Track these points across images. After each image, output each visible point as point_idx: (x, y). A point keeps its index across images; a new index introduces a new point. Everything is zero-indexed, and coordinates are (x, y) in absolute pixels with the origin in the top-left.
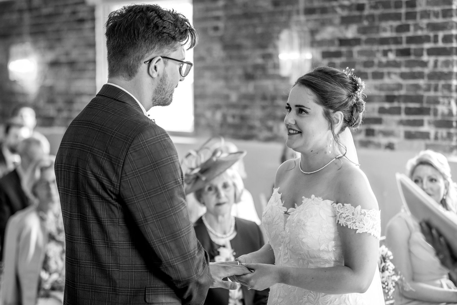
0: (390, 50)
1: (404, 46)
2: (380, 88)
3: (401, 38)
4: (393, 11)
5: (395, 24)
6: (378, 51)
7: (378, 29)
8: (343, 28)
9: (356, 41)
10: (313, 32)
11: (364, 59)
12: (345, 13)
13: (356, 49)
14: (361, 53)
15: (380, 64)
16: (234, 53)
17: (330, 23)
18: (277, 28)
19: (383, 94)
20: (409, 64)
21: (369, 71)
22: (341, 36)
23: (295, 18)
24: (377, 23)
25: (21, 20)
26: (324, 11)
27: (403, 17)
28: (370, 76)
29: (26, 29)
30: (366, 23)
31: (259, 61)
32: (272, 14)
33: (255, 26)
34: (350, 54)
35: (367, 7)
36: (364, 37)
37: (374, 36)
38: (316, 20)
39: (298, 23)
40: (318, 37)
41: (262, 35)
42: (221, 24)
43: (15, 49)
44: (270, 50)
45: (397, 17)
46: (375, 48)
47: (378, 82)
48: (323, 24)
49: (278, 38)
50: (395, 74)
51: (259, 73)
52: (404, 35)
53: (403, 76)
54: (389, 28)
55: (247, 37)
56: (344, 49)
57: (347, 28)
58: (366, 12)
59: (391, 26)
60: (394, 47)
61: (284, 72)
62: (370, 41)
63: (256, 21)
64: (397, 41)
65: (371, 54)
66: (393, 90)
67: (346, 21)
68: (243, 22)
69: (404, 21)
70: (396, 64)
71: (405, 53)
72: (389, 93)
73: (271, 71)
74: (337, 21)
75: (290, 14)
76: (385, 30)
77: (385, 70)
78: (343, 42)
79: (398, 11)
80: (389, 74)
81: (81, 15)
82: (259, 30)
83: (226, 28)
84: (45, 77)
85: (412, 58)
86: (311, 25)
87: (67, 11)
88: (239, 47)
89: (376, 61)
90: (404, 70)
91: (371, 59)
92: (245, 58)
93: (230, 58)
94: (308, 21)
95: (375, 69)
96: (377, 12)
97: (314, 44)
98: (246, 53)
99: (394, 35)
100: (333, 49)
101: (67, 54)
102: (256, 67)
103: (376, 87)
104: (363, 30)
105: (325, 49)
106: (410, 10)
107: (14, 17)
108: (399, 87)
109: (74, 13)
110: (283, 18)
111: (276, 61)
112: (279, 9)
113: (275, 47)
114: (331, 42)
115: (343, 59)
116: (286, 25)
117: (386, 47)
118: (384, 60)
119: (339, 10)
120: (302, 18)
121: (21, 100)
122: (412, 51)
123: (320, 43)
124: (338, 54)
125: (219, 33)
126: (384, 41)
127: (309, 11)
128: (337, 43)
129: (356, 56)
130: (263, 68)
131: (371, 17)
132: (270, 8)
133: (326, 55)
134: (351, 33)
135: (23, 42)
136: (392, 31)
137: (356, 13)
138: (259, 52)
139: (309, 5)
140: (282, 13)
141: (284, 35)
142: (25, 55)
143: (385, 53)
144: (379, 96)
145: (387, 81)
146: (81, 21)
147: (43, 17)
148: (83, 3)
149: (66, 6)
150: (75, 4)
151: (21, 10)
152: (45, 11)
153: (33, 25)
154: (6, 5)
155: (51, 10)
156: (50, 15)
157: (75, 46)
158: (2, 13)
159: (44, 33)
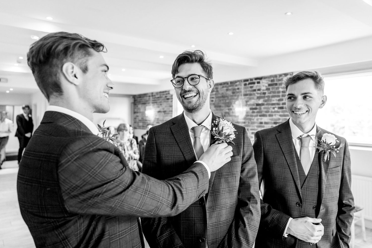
0: (276, 107)
1: (281, 106)
2: (272, 120)
3: (280, 103)
4: (277, 94)
5: (278, 98)
6: (271, 107)
7: (271, 100)
8: (258, 100)
9: (263, 104)
10: (247, 102)
11: (266, 110)
12: (259, 95)
13: (262, 107)
14: (264, 108)
15: (272, 112)
16: (218, 108)
17: (253, 99)
18: (233, 101)
19: (273, 121)
20: (283, 112)
21: (268, 114)
22: (257, 103)
23: (240, 97)
24: (270, 98)
25: (149, 99)
26: (251, 95)
27: (281, 96)
28: (268, 115)
29: (151, 101)
30: (266, 98)
31: (227, 111)
32: (232, 96)
33: (226, 100)
34: (260, 109)
35: (267, 93)
36: (265, 103)
37: (269, 102)
38: (248, 98)
39: (241, 99)
40: (248, 103)
41: (228, 103)
42: (214, 100)
43: (147, 107)
44: (231, 107)
45: (279, 96)
46: (270, 106)
47: (271, 118)
48: (250, 99)
49: (234, 103)
50: (278, 115)
51: (227, 114)
52: (281, 102)
53: (280, 116)
54: (275, 100)
55: (223, 103)
56: (258, 107)
57: (259, 100)
58: (267, 95)
59: (276, 100)
60: (277, 106)
61: (237, 114)
62: (267, 104)
63: (226, 98)
64: (278, 104)
65: (268, 108)
66: (277, 120)
67: (259, 98)
68: (221, 99)
69: (281, 98)
70: (278, 112)
71: (282, 108)
72: (275, 121)
73: (231, 114)
74: (256, 98)
75: (238, 96)
76: (274, 101)
77: (274, 114)
78: (257, 105)
79: (279, 94)
80: (275, 115)
81: (168, 97)
82: (227, 101)
83: (215, 101)
84: (156, 116)
85: (284, 110)
86: (246, 99)
87: (164, 96)
88: (220, 106)
89: (270, 111)
90: (281, 113)
91: (268, 110)
92: (222, 110)
93: (217, 110)
94: (245, 98)
95: (270, 113)
96: (271, 95)
97: (246, 105)
98: (222, 108)
99: (277, 102)
100: (254, 107)
101: (163, 109)
102: (226, 113)
103: (270, 119)
104: (265, 101)
105: (251, 107)
106: (283, 94)
107: (148, 98)
108: (279, 119)
109: (166, 97)
110: (236, 97)
111: (233, 111)
112: (234, 94)
113: (233, 106)
114: (253, 105)
115: (258, 110)
116: (237, 99)
117: (274, 106)
118: (273, 110)
119: (256, 94)
120: (243, 97)
121: (149, 122)
122: (284, 108)
123: (250, 105)
124: (256, 109)
125: (213, 102)
126: (273, 104)
127: (245, 95)
128: (255, 105)
129: (262, 109)
130: (228, 113)
131: (268, 97)
132: (232, 94)
133: (251, 109)
134: (261, 102)
135: (150, 105)
136: (276, 101)
137: (263, 95)
138: (227, 108)
139: (245, 93)
140: (235, 96)
141: (237, 102)
142: (150, 109)
143: (274, 108)
144: (271, 122)
145: (274, 117)
146: (168, 99)
147: (156, 98)
148: (169, 94)
149: (163, 95)
150: (166, 94)
151: (150, 96)
152: (157, 96)
153: (153, 100)
154: (145, 95)
155: (159, 96)
156: (158, 98)
157: (166, 107)
158: (144, 97)
159: (156, 103)
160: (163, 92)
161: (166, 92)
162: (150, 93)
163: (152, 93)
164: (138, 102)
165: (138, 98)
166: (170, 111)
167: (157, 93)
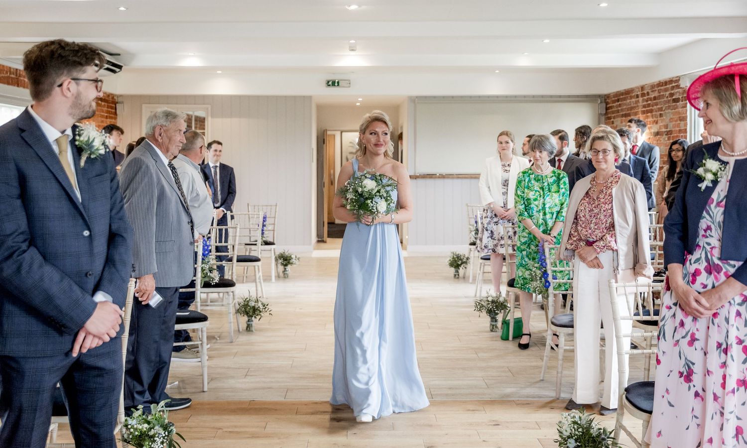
87: (668, 93)
101: (666, 126)
107: (633, 100)
109: (672, 95)
147: (651, 99)
148: (678, 87)
149: (666, 90)
150: (673, 88)
151: (637, 96)
152: (652, 95)
153: (644, 106)
154: (628, 93)
155: (656, 94)
156: (655, 98)
157: (671, 120)
158: (625, 99)
159: (651, 111)
160: (666, 83)
161: (671, 81)
162: (637, 88)
163: (642, 88)
164: (613, 112)
165: (614, 102)
166: (680, 131)
167: (653, 87)
